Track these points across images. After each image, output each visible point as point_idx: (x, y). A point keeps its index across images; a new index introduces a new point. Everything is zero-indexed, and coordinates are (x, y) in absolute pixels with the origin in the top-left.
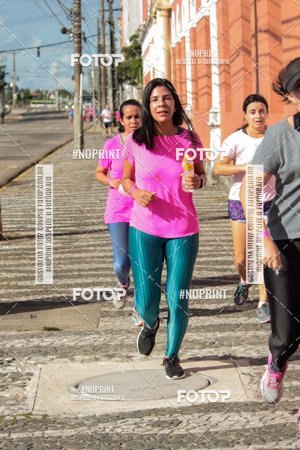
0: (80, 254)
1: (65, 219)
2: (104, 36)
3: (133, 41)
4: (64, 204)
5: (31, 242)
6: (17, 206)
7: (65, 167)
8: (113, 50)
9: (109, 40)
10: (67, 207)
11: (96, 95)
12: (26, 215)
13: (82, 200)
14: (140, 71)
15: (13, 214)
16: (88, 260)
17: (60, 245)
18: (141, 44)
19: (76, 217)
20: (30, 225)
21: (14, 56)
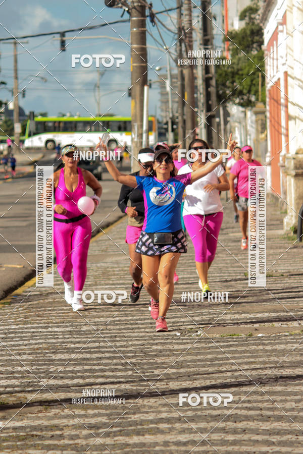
0: (141, 437)
1: (113, 367)
2: (190, 10)
3: (247, 18)
4: (113, 339)
5: (48, 414)
6: (21, 343)
7: (116, 266)
8: (207, 38)
9: (200, 19)
10: (118, 344)
11: (175, 127)
12: (38, 360)
13: (147, 330)
14: (260, 79)
15: (12, 358)
16: (157, 448)
17: (104, 420)
18: (261, 25)
19: (135, 364)
20: (45, 380)
21: (16, 48)
